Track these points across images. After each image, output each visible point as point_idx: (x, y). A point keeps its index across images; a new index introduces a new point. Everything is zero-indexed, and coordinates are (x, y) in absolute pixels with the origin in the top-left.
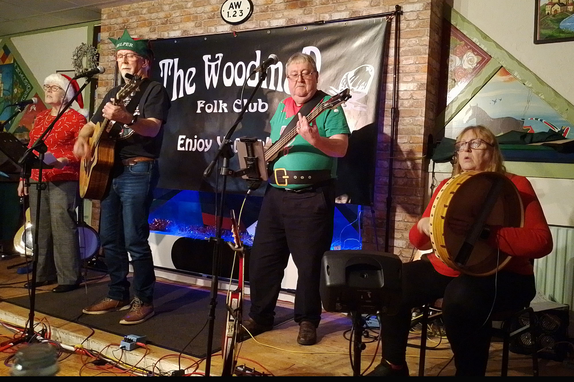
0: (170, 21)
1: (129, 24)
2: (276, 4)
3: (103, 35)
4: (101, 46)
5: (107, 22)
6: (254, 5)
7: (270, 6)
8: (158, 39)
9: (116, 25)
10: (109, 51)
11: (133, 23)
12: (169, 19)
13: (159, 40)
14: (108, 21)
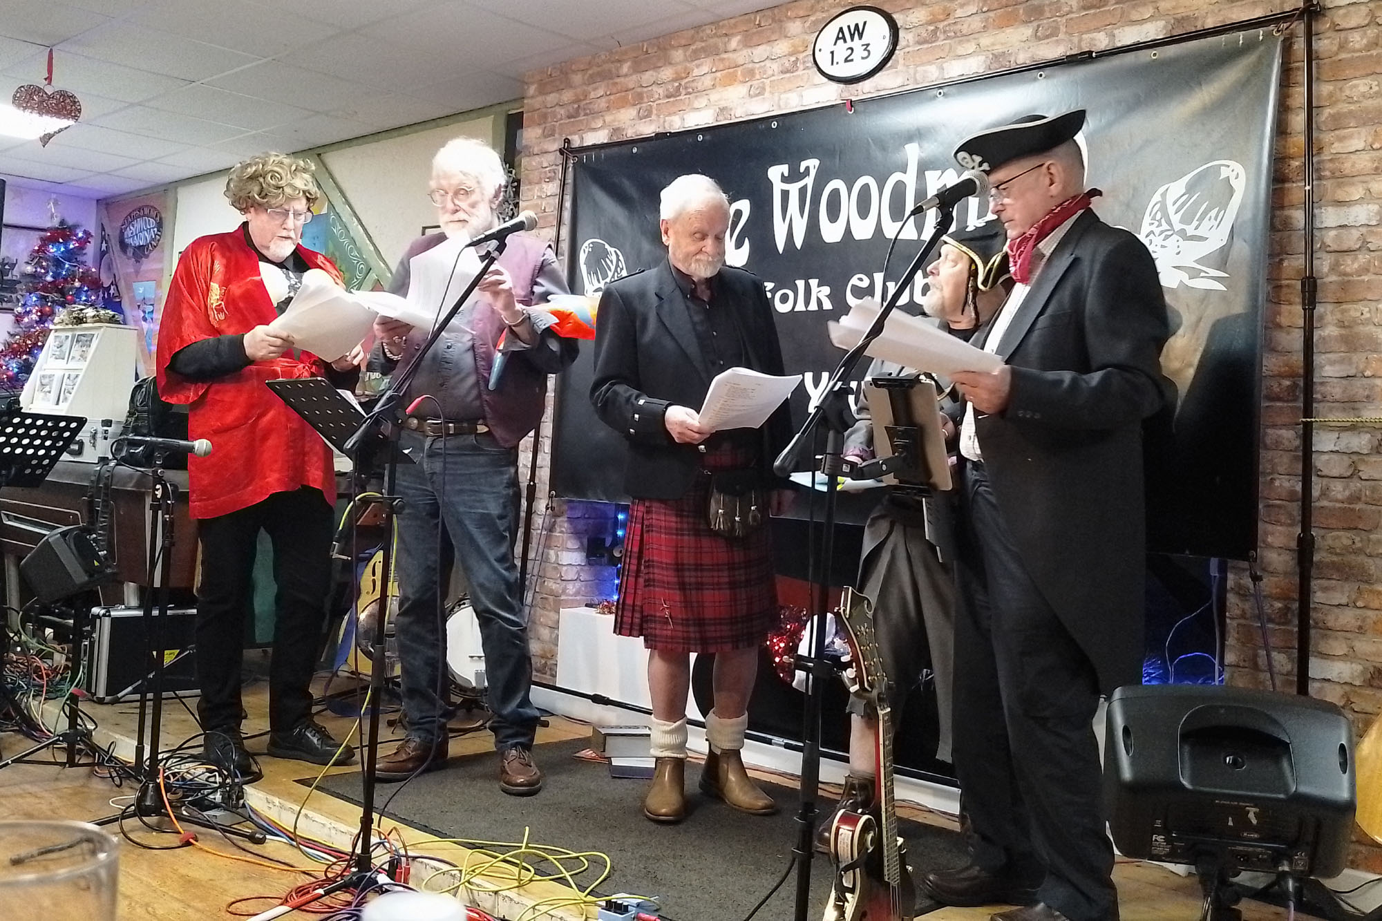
0: (686, 88)
1: (590, 103)
2: (957, 20)
3: (529, 135)
4: (525, 161)
5: (537, 102)
6: (899, 26)
7: (941, 25)
8: (657, 134)
9: (558, 109)
10: (541, 173)
11: (599, 100)
12: (683, 83)
13: (659, 136)
14: (540, 99)
